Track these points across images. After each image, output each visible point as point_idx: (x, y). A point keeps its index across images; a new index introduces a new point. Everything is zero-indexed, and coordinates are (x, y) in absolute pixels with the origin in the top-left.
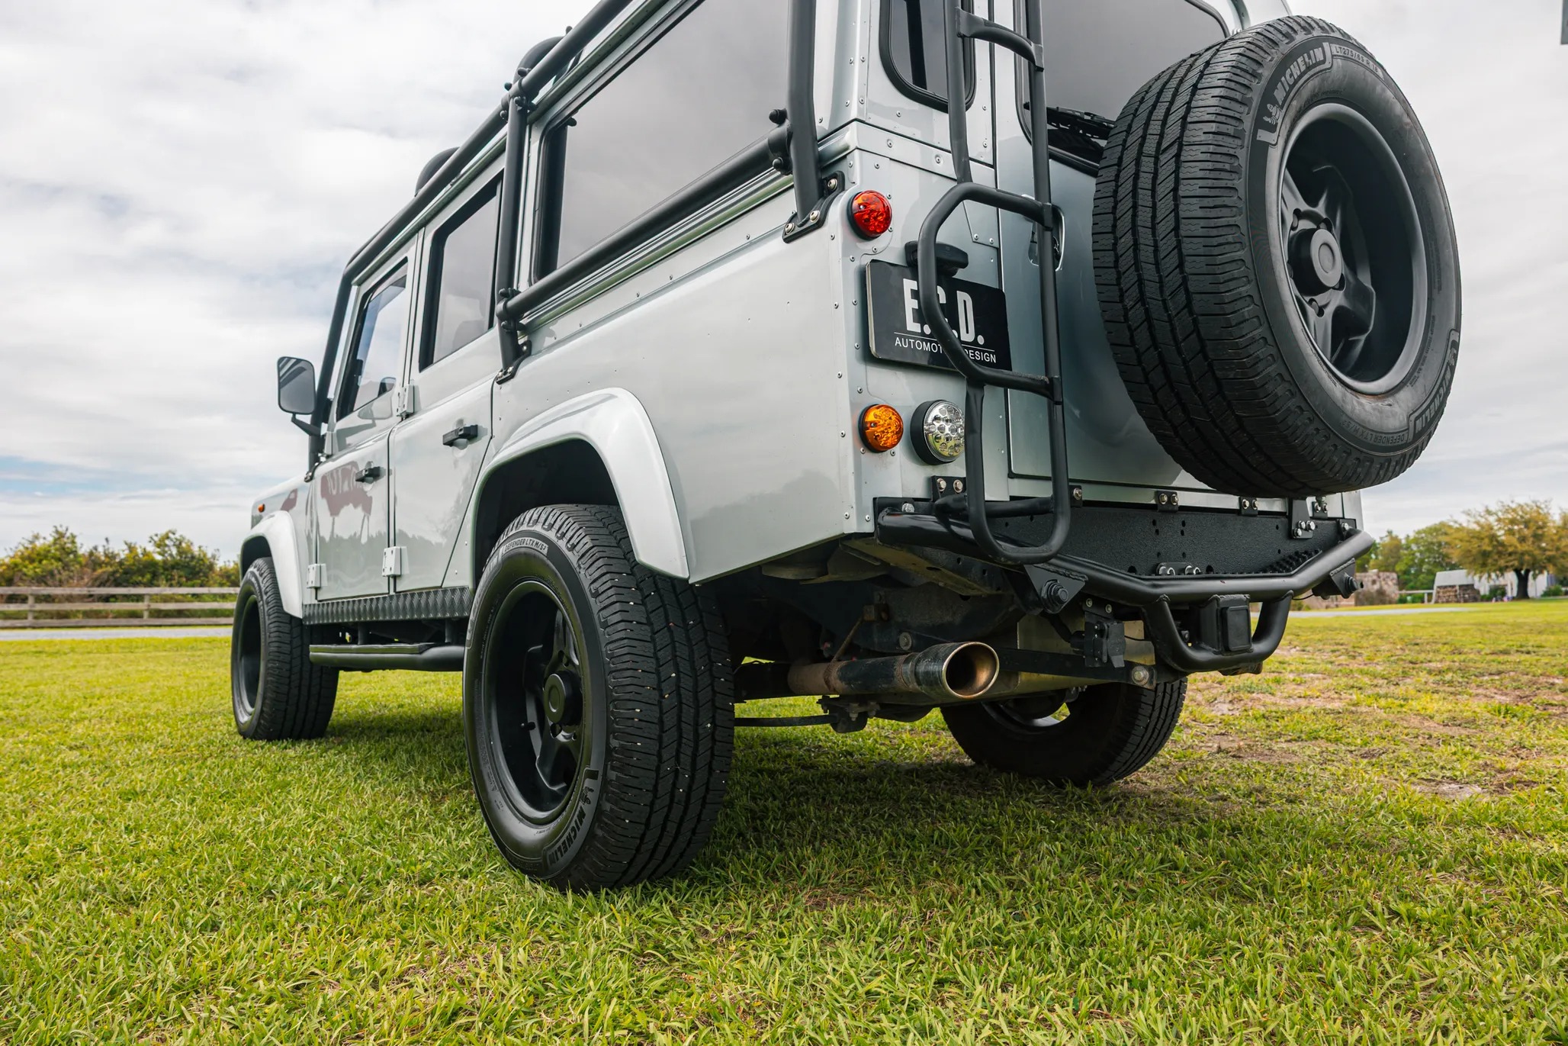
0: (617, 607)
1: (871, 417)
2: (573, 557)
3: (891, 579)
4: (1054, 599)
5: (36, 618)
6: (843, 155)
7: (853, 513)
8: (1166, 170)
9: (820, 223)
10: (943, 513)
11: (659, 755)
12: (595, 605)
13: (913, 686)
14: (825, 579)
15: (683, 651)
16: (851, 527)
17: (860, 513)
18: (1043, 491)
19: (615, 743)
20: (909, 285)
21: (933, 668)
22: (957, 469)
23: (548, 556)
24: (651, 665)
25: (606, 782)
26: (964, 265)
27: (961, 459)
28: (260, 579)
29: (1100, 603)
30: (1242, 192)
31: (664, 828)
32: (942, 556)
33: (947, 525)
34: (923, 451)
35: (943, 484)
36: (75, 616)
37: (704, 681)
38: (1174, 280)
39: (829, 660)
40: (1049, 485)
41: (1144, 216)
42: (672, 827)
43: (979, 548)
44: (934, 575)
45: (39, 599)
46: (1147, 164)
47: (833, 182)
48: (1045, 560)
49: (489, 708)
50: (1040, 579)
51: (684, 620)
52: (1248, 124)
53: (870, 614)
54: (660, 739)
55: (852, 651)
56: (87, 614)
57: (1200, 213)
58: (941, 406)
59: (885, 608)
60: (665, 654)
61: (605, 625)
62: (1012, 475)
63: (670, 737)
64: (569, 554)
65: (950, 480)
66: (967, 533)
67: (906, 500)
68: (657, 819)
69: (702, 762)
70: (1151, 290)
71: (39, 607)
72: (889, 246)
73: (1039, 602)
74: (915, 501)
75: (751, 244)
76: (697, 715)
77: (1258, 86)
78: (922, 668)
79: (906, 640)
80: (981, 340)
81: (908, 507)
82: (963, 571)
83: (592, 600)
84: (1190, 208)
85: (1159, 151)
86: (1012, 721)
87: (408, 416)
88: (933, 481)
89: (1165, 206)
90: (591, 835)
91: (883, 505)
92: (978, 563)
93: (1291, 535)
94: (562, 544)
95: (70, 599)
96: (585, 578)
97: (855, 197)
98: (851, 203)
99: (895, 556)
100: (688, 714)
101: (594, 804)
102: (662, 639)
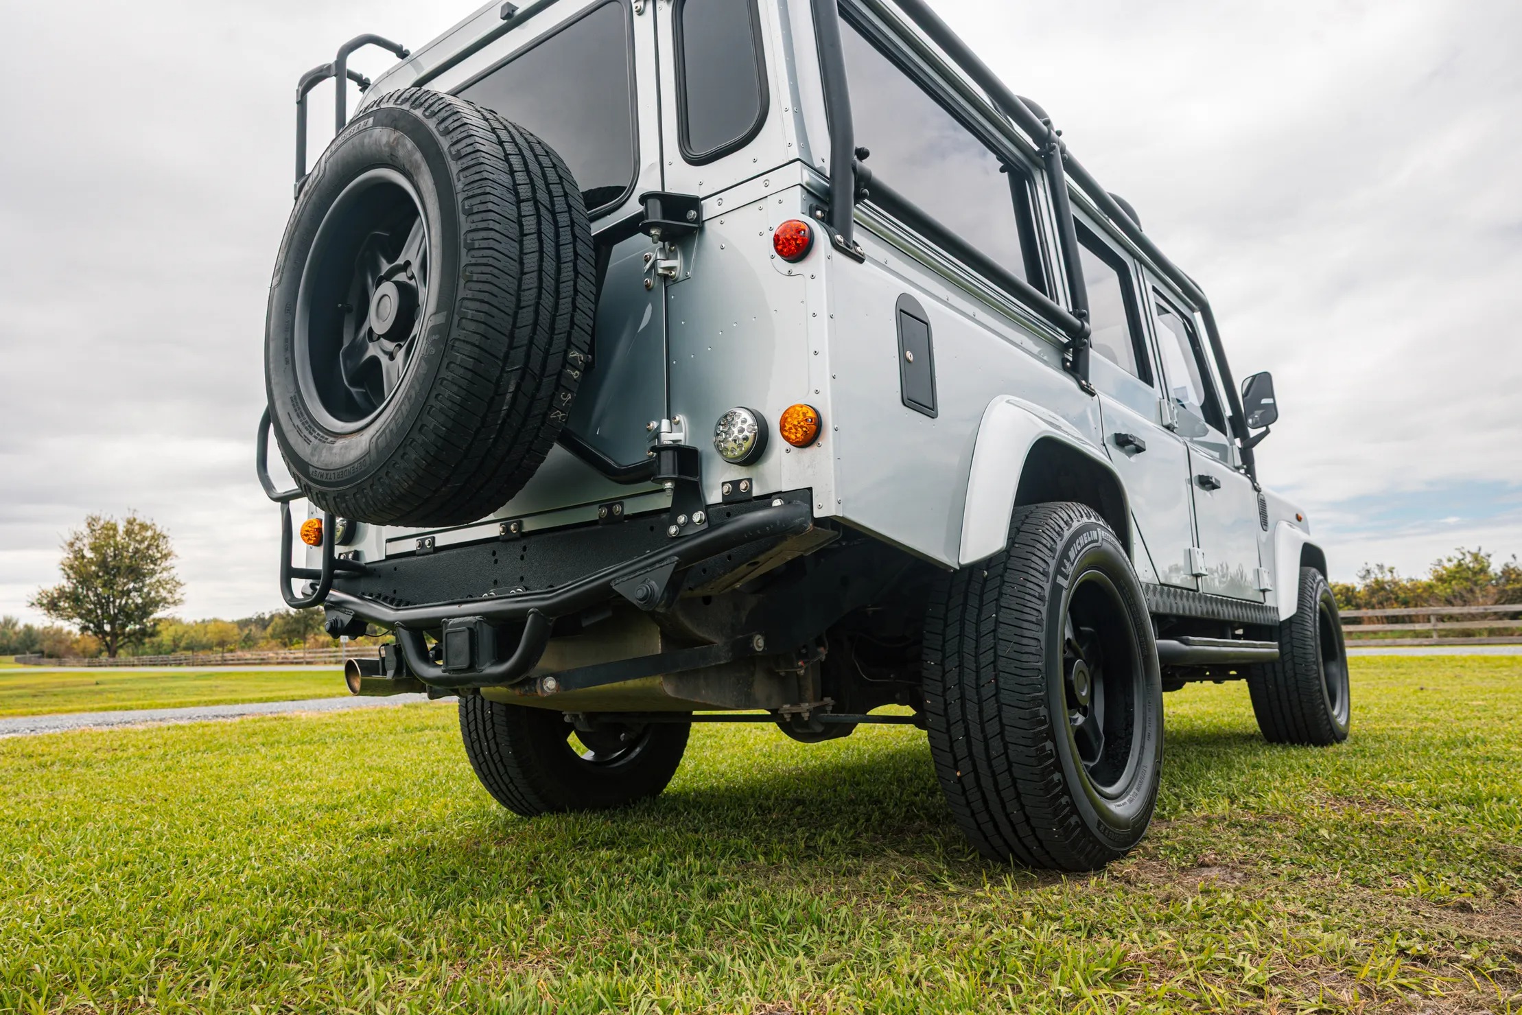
5: (1440, 636)
36: (1480, 634)
45: (1441, 619)
56: (1492, 632)
71: (1441, 626)
95: (1473, 617)
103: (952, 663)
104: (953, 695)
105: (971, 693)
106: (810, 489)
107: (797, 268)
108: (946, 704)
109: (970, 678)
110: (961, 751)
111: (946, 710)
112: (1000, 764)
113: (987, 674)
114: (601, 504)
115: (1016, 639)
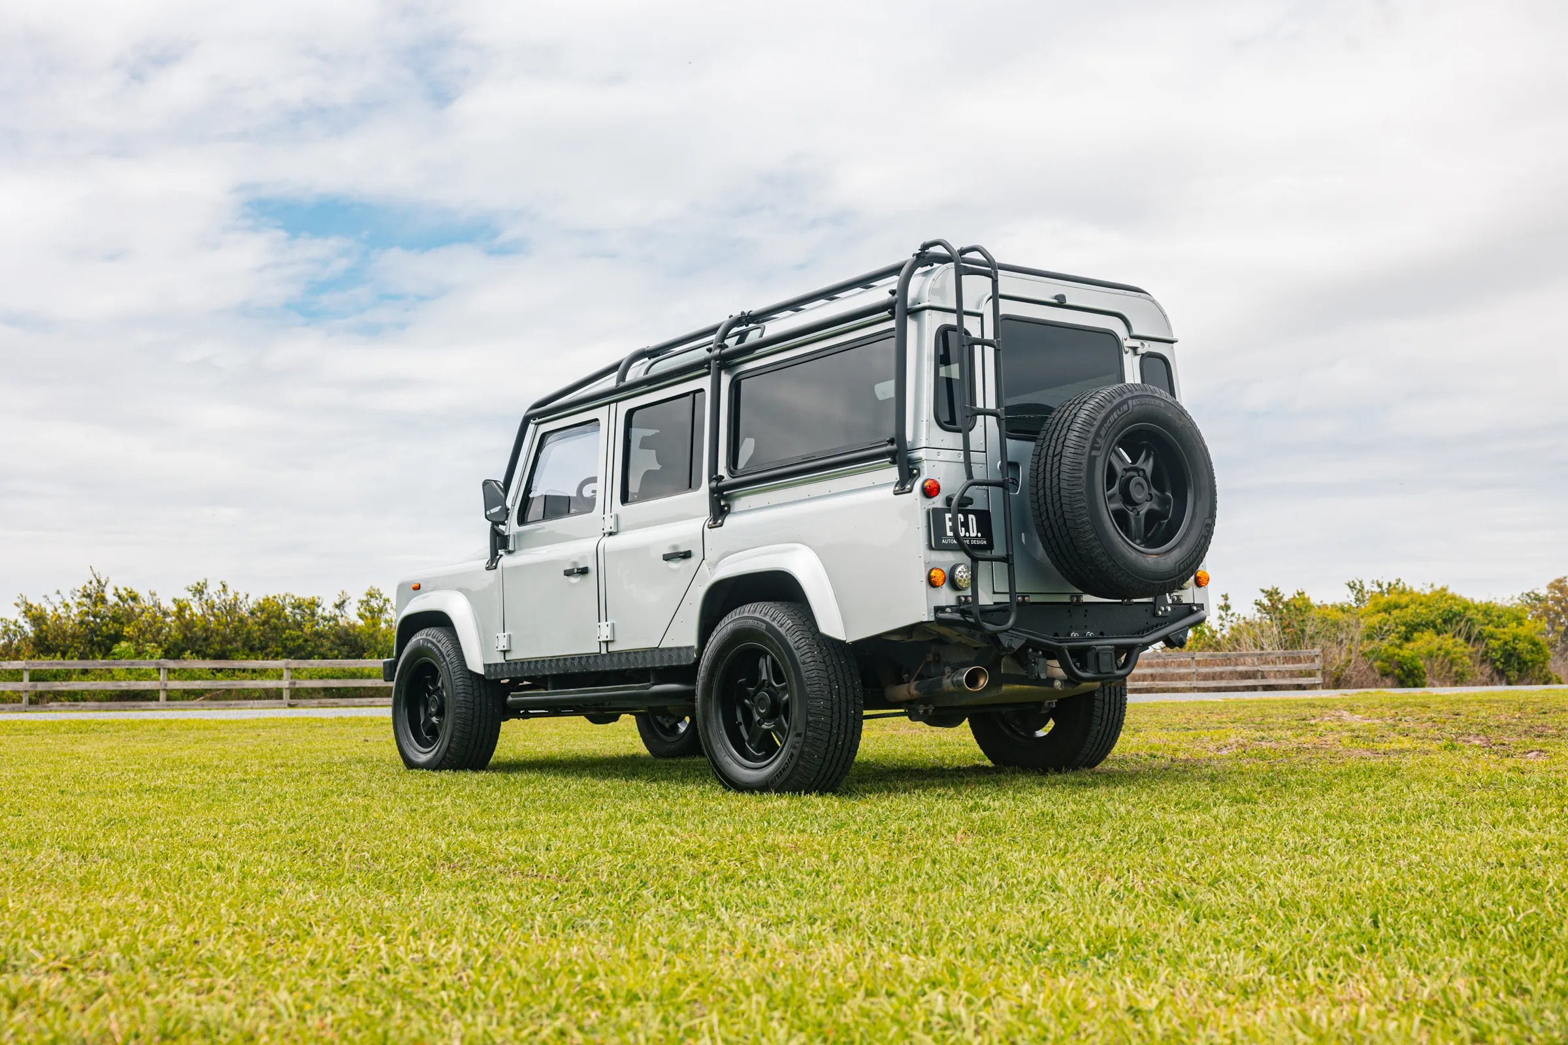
0: (809, 654)
1: (933, 574)
2: (782, 631)
3: (941, 641)
4: (1010, 648)
6: (920, 460)
7: (926, 613)
8: (1056, 465)
9: (910, 491)
10: (963, 613)
11: (831, 725)
12: (797, 654)
13: (952, 688)
14: (911, 640)
15: (840, 676)
16: (925, 619)
17: (929, 613)
18: (1006, 599)
19: (810, 719)
20: (948, 516)
21: (960, 678)
22: (969, 592)
23: (766, 629)
24: (826, 681)
25: (806, 737)
26: (971, 504)
27: (970, 589)
28: (440, 645)
29: (1035, 650)
30: (1084, 479)
31: (831, 763)
32: (963, 630)
33: (964, 617)
34: (954, 585)
35: (963, 599)
37: (850, 691)
38: (1059, 513)
39: (909, 682)
40: (1008, 596)
41: (1048, 482)
42: (834, 762)
43: (976, 627)
44: (960, 638)
46: (1049, 459)
47: (915, 471)
48: (1006, 631)
49: (717, 713)
50: (1005, 640)
51: (839, 661)
52: (1087, 449)
53: (930, 658)
54: (832, 717)
55: (920, 677)
57: (1067, 487)
58: (962, 566)
59: (937, 655)
60: (832, 677)
61: (804, 663)
62: (994, 593)
63: (836, 716)
64: (779, 629)
65: (966, 597)
66: (972, 620)
67: (947, 607)
68: (829, 757)
69: (849, 730)
70: (1051, 515)
72: (938, 502)
73: (1004, 649)
74: (951, 607)
75: (875, 487)
76: (847, 707)
77: (1093, 430)
78: (955, 679)
79: (948, 669)
80: (979, 535)
81: (948, 610)
82: (972, 636)
83: (795, 651)
84: (1064, 484)
85: (1054, 456)
86: (1020, 735)
87: (611, 534)
88: (959, 598)
89: (1055, 481)
90: (797, 765)
91: (938, 609)
92: (978, 634)
93: (1155, 615)
94: (775, 624)
96: (791, 641)
97: (926, 481)
98: (923, 484)
99: (944, 630)
100: (844, 706)
101: (799, 749)
102: (831, 670)
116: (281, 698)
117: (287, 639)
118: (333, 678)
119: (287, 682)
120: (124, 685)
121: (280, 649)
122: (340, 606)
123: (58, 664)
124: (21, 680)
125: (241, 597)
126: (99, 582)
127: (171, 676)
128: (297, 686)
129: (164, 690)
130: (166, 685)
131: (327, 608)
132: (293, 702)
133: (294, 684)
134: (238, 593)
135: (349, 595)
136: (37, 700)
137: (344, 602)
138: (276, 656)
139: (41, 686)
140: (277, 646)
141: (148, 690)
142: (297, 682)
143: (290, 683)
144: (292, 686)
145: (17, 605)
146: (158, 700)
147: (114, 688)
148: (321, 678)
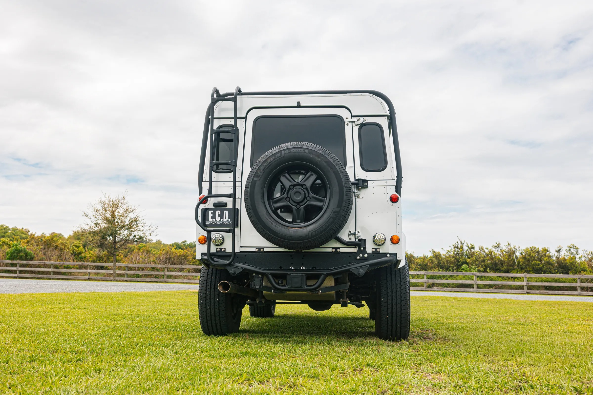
80: (229, 220)
103: (389, 291)
104: (390, 298)
105: (394, 298)
106: (397, 253)
107: (394, 204)
108: (387, 300)
109: (394, 294)
110: (390, 311)
111: (387, 301)
112: (399, 314)
113: (399, 293)
114: (333, 248)
115: (405, 285)
116: (523, 289)
117: (533, 265)
118: (547, 282)
119: (526, 283)
120: (460, 282)
121: (531, 269)
122: (558, 251)
123: (436, 273)
124: (424, 278)
125: (517, 247)
126: (461, 242)
127: (479, 278)
128: (530, 285)
129: (476, 284)
130: (476, 282)
131: (553, 253)
132: (529, 291)
133: (529, 284)
134: (515, 246)
135: (562, 247)
136: (431, 286)
137: (560, 250)
138: (528, 272)
139: (431, 281)
140: (530, 268)
141: (469, 284)
142: (530, 283)
143: (527, 283)
144: (528, 285)
145: (430, 251)
146: (474, 288)
147: (457, 283)
148: (542, 281)
